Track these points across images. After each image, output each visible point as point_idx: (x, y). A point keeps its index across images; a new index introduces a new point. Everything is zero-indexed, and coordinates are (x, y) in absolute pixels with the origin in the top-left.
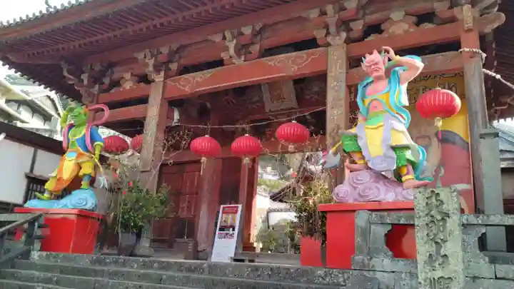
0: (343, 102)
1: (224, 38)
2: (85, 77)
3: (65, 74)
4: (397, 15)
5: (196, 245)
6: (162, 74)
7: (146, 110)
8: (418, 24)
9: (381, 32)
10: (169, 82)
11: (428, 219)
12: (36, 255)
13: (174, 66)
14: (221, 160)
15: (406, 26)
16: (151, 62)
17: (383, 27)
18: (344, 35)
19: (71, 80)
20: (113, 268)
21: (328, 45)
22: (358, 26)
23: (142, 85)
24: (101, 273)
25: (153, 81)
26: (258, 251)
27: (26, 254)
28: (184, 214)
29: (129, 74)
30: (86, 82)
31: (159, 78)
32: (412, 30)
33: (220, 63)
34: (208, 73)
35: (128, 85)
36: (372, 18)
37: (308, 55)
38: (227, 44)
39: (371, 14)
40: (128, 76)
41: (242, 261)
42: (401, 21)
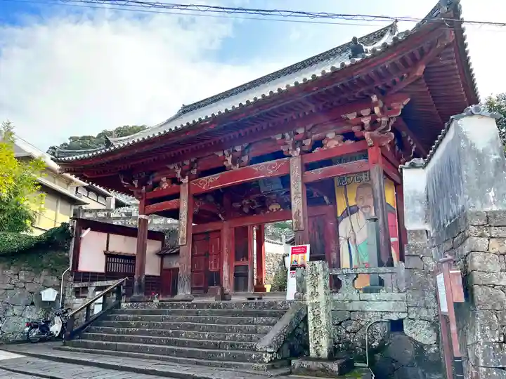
0: (300, 195)
1: (224, 154)
2: (135, 183)
3: (123, 182)
4: (331, 135)
5: (223, 290)
6: (187, 178)
7: (179, 203)
8: (344, 140)
9: (322, 146)
10: (191, 183)
11: (311, 276)
12: (124, 305)
13: (194, 172)
14: (233, 229)
15: (336, 143)
16: (179, 171)
17: (323, 142)
18: (299, 149)
19: (126, 184)
20: (170, 309)
21: (290, 156)
22: (308, 142)
23: (175, 185)
24: (165, 312)
25: (182, 183)
26: (268, 290)
27: (118, 305)
28: (212, 269)
29: (165, 178)
30: (136, 186)
31: (185, 180)
32: (340, 145)
33: (223, 169)
34: (216, 177)
35: (165, 186)
36: (316, 136)
37: (279, 163)
38: (226, 158)
39: (315, 134)
40: (164, 179)
41: (254, 299)
42: (333, 139)
